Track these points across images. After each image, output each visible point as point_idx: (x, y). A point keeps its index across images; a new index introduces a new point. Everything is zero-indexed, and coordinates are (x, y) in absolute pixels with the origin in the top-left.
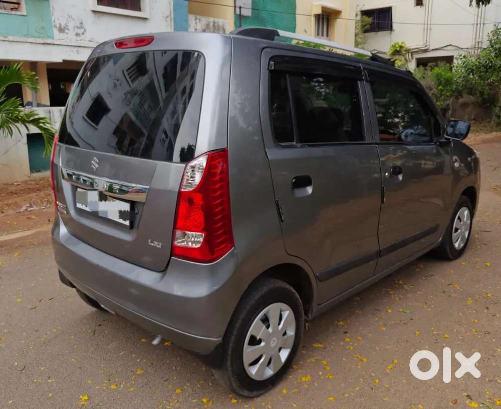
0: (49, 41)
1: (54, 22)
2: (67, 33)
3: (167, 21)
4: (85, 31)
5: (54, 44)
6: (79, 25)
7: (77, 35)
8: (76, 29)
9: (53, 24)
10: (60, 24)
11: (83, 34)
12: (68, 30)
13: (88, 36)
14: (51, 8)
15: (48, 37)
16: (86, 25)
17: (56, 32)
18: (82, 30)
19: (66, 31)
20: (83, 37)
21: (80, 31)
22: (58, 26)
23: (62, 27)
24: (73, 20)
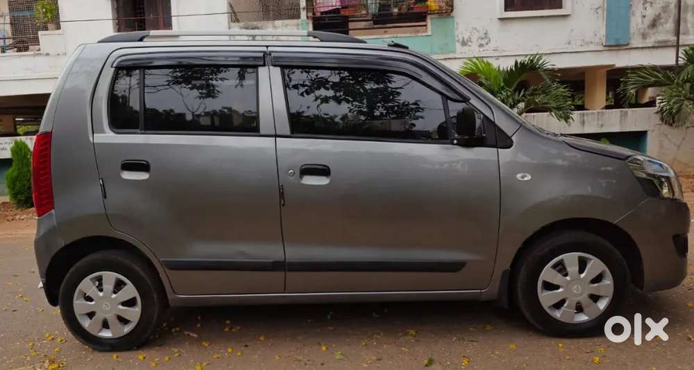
0: (451, 56)
1: (458, 36)
2: (470, 46)
3: (597, 13)
4: (490, 41)
5: (455, 58)
6: (483, 36)
7: (481, 45)
8: (480, 41)
9: (457, 39)
10: (463, 38)
11: (487, 44)
12: (471, 42)
13: (492, 45)
14: (455, 23)
15: (451, 52)
16: (490, 35)
17: (458, 45)
18: (486, 41)
19: (469, 43)
20: (486, 47)
21: (483, 42)
22: (461, 40)
23: (465, 40)
24: (478, 31)
